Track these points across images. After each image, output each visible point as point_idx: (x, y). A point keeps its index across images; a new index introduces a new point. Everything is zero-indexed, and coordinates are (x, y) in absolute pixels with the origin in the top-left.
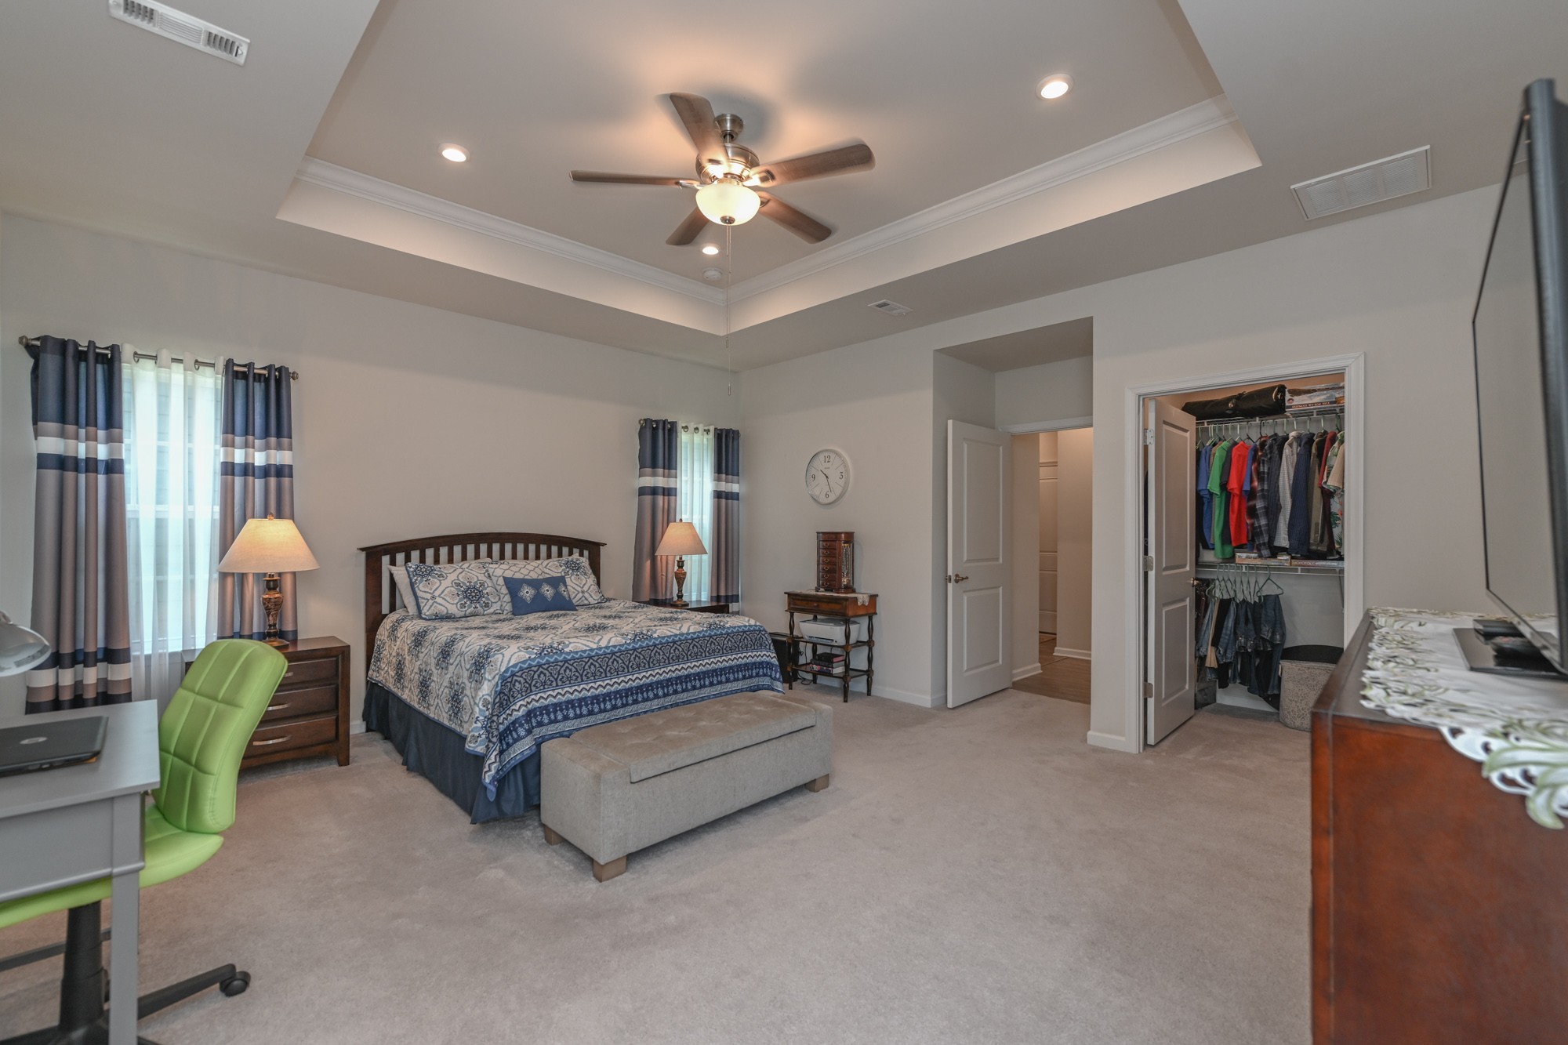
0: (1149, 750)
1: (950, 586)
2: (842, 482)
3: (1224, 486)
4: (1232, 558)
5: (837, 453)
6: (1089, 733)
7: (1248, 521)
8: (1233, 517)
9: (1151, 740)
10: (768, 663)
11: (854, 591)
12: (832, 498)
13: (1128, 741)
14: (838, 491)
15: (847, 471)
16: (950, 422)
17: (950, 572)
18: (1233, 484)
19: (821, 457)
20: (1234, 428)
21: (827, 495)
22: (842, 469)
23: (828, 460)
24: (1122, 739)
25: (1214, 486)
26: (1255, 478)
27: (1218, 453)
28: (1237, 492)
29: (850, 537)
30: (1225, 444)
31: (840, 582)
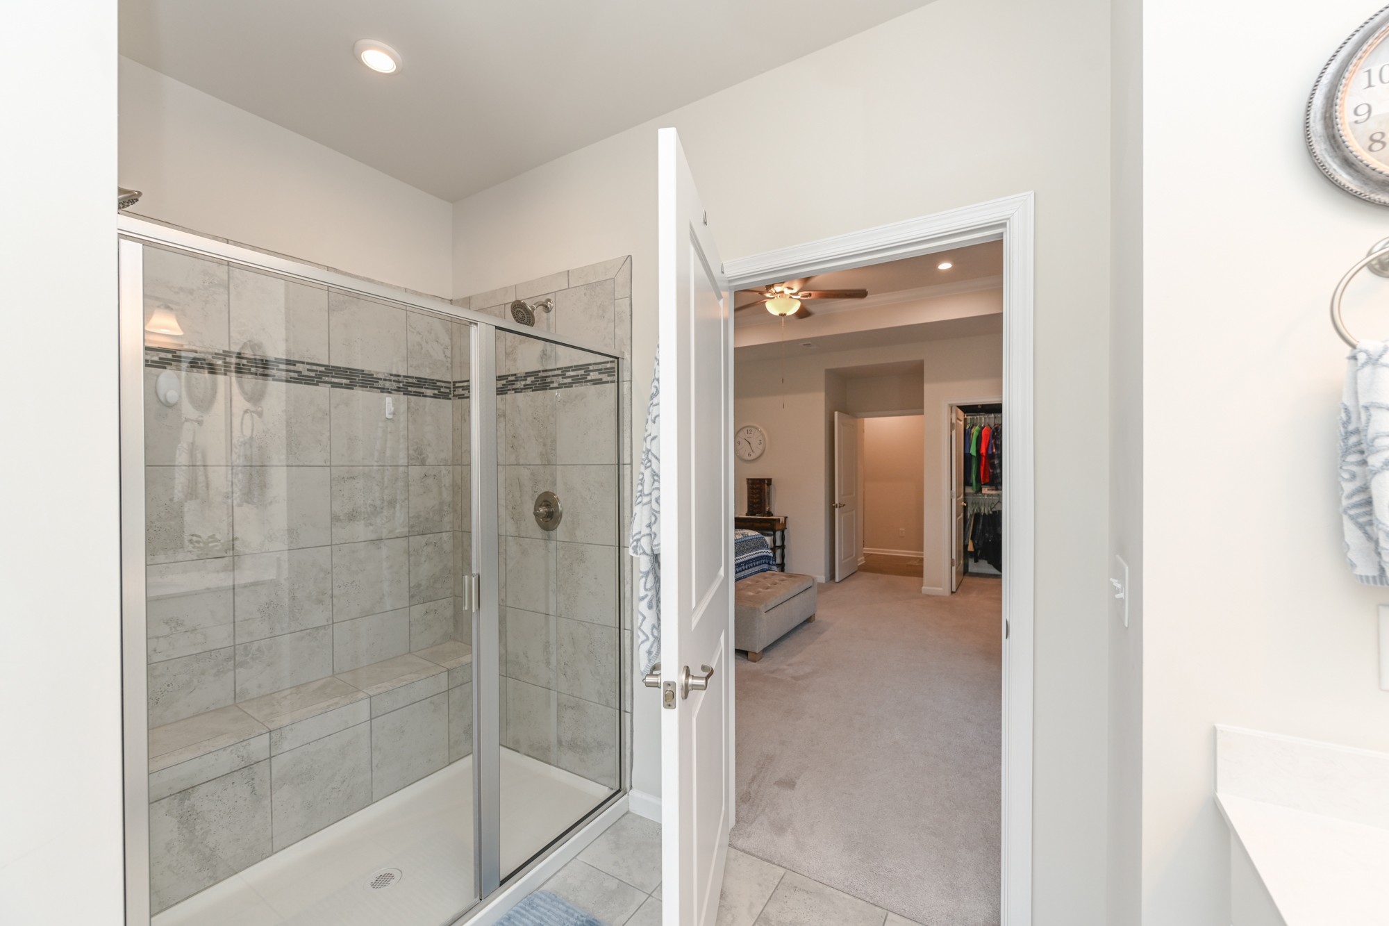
0: (954, 594)
1: (837, 510)
2: (761, 447)
3: (978, 451)
4: (980, 490)
5: (757, 429)
6: (923, 588)
7: (991, 471)
8: (982, 468)
9: (954, 590)
10: (767, 556)
11: (772, 515)
12: (753, 456)
13: (943, 590)
14: (758, 452)
15: (765, 440)
16: (836, 413)
17: (837, 502)
18: (983, 451)
19: (745, 430)
20: (981, 418)
21: (749, 455)
22: (761, 438)
23: (749, 432)
24: (941, 589)
25: (973, 451)
26: (994, 448)
27: (975, 431)
28: (984, 454)
29: (769, 481)
30: (977, 428)
31: (765, 509)
